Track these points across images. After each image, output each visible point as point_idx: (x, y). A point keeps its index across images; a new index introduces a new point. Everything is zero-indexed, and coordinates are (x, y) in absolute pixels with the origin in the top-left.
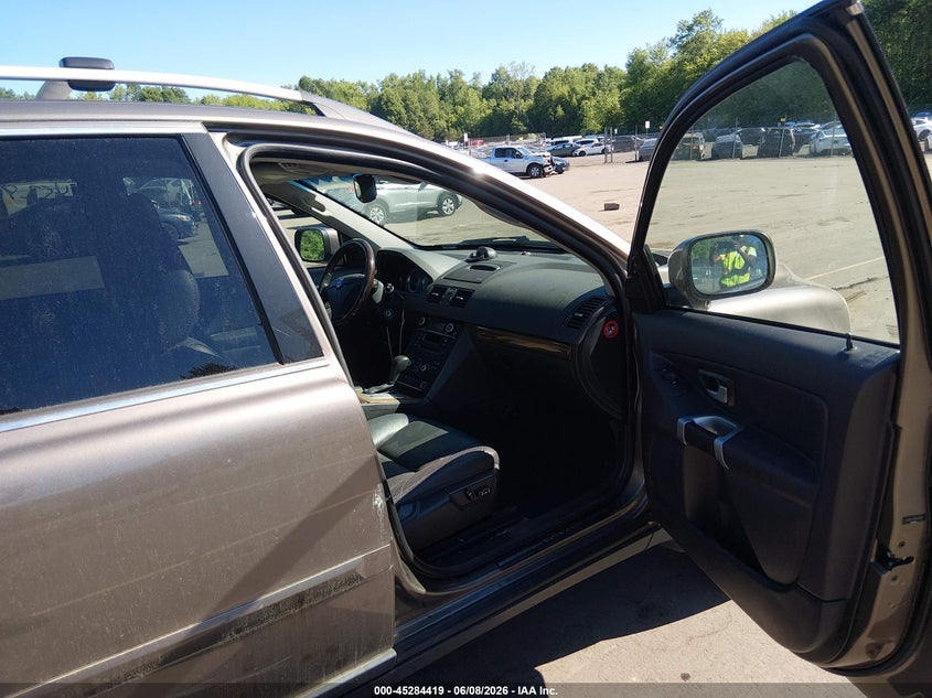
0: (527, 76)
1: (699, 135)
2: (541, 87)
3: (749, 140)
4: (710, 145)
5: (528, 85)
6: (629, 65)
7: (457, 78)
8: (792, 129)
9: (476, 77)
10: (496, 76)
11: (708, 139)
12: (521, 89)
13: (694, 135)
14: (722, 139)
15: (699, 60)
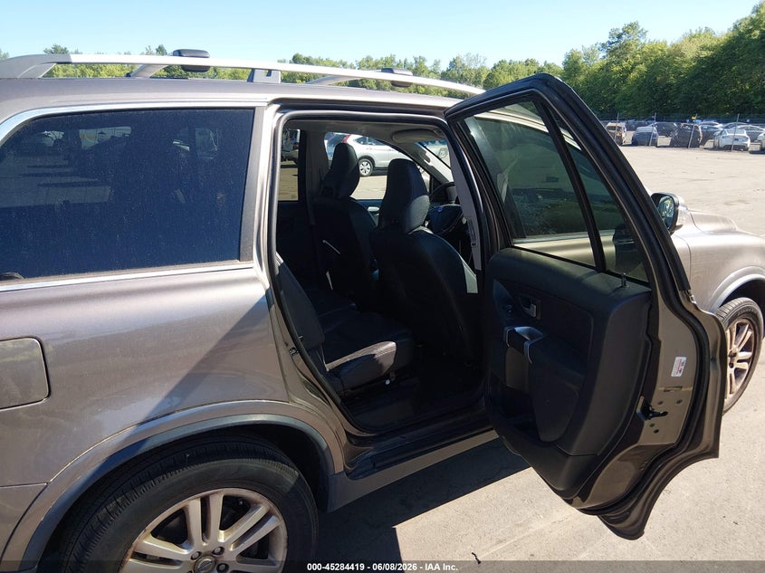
0: (479, 66)
1: (622, 125)
2: (490, 76)
3: (665, 133)
4: (631, 134)
5: (479, 73)
6: (565, 63)
7: (420, 63)
8: (701, 125)
9: (436, 63)
10: (453, 64)
11: (629, 128)
12: (473, 76)
13: (619, 125)
14: (641, 129)
15: (624, 63)
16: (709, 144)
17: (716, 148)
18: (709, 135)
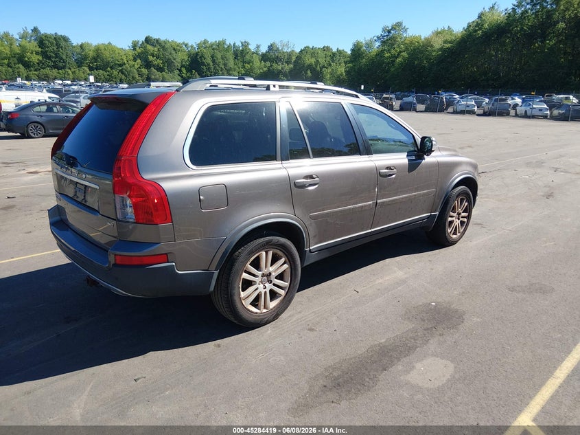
0: (290, 50)
1: (393, 96)
2: (299, 58)
3: (421, 102)
4: (399, 102)
5: (290, 55)
6: (352, 50)
7: (246, 46)
8: (445, 96)
9: (258, 47)
10: (271, 47)
11: (398, 99)
12: (286, 57)
13: (391, 96)
14: (406, 99)
15: (393, 51)
16: (450, 109)
17: (455, 112)
18: (450, 103)
